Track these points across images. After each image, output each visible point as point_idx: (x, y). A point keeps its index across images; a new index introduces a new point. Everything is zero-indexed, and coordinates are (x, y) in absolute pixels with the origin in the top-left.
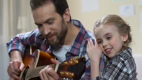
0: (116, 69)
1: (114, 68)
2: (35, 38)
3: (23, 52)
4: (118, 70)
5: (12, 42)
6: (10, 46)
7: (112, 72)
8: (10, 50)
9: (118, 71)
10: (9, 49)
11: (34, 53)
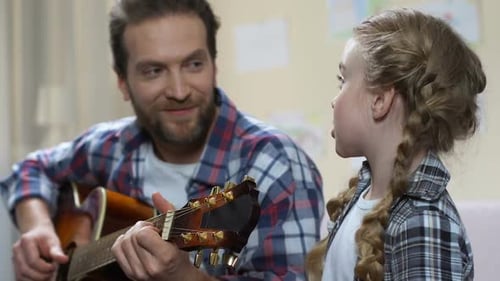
0: (427, 239)
1: (418, 239)
2: (90, 159)
3: (54, 202)
4: (435, 237)
5: (15, 176)
6: (12, 188)
7: (423, 256)
8: (12, 198)
9: (439, 241)
10: (8, 198)
11: (87, 202)
